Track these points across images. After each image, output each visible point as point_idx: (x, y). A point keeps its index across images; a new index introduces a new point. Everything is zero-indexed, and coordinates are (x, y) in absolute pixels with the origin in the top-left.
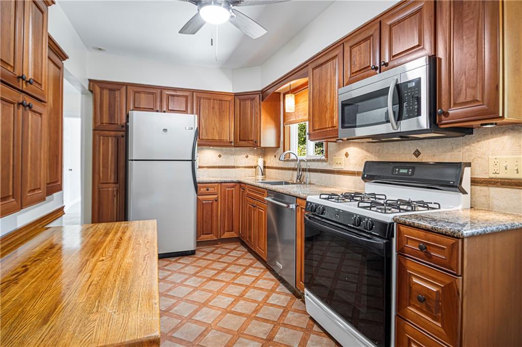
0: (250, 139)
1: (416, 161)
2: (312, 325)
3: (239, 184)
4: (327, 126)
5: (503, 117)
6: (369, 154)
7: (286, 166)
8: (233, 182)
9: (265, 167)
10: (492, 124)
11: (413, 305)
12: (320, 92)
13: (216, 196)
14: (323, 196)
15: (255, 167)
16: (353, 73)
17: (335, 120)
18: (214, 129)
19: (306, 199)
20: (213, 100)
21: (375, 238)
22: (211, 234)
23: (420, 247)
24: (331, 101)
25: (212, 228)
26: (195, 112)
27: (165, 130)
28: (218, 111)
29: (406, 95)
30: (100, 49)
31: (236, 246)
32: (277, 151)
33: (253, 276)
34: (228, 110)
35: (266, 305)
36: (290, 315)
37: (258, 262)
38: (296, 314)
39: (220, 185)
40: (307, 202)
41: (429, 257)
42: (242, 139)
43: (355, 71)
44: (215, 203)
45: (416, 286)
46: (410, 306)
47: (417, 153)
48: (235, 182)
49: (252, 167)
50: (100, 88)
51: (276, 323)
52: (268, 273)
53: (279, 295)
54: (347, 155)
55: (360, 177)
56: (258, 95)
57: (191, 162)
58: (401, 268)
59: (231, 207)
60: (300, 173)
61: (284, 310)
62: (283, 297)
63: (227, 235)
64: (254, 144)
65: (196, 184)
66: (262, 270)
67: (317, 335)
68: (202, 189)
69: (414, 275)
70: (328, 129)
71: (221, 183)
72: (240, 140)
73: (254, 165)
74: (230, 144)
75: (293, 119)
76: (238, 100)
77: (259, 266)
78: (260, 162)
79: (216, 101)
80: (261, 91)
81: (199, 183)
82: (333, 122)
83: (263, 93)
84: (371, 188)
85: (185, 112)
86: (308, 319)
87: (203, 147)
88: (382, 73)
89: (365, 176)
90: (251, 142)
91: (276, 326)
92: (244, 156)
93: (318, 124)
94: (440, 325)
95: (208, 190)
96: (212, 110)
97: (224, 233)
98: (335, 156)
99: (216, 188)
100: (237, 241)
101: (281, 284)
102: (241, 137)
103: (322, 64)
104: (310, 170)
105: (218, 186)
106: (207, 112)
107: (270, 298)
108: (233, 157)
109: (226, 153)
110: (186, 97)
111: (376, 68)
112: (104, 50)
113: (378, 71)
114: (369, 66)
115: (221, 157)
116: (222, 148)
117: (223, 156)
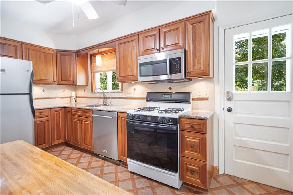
0: (69, 80)
1: (170, 92)
2: (133, 176)
3: (64, 109)
5: (209, 75)
6: (147, 89)
7: (94, 96)
8: (60, 107)
9: (76, 97)
10: (202, 78)
11: (188, 150)
12: (124, 57)
13: (48, 118)
14: (135, 110)
15: (70, 97)
16: (144, 50)
17: (134, 72)
18: (41, 72)
19: (126, 113)
20: (40, 52)
21: (171, 125)
22: (44, 144)
23: (191, 126)
24: (131, 62)
25: (45, 140)
26: (24, 58)
27: (3, 70)
28: (44, 60)
29: (174, 64)
31: (63, 148)
32: (86, 88)
33: (87, 162)
34: (52, 60)
35: (104, 175)
36: (120, 175)
37: (84, 153)
38: (123, 173)
39: (50, 110)
40: (128, 114)
41: (194, 129)
42: (63, 80)
43: (146, 49)
44: (47, 122)
45: (189, 142)
46: (186, 150)
47: (170, 89)
48: (61, 107)
49: (67, 97)
51: (115, 182)
52: (94, 158)
53: (108, 167)
54: (135, 89)
55: (146, 100)
56: (74, 54)
57: (29, 95)
58: (182, 136)
59: (59, 124)
60: (106, 100)
61: (115, 174)
62: (111, 167)
63: (56, 142)
64: (72, 83)
65: (33, 111)
66: (90, 157)
67: (138, 179)
68: (37, 114)
69: (188, 138)
70: (130, 76)
71: (51, 109)
72: (61, 80)
73: (68, 96)
74: (54, 83)
75: (98, 70)
76: (59, 54)
77: (86, 155)
78: (73, 94)
79: (42, 53)
80: (76, 51)
81: (35, 110)
82: (133, 73)
83: (78, 53)
84: (151, 104)
85: (16, 57)
86: (129, 173)
88: (160, 53)
89: (148, 99)
90: (70, 82)
91: (116, 183)
92: (62, 91)
93: (123, 74)
94: (199, 154)
95: (41, 114)
96: (39, 59)
97: (54, 142)
98: (127, 90)
99: (47, 112)
100: (63, 145)
101: (105, 161)
102: (62, 78)
103: (125, 43)
104: (112, 98)
105: (49, 111)
106: (35, 59)
107: (104, 170)
108: (54, 91)
109: (49, 89)
110: (16, 47)
111: (158, 50)
113: (158, 51)
114: (154, 48)
115: (45, 92)
116: (46, 85)
117: (46, 91)
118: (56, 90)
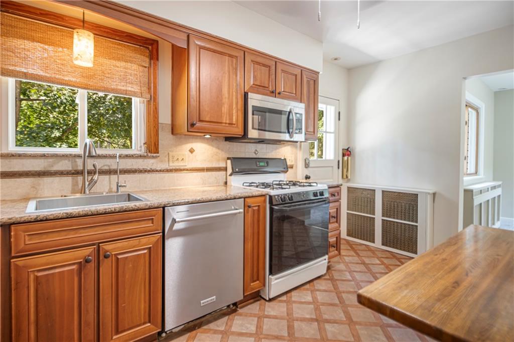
4: (224, 122)
16: (255, 85)
17: (234, 117)
19: (264, 195)
24: (229, 97)
47: (256, 152)
54: (192, 151)
70: (226, 123)
82: (232, 119)
89: (237, 170)
93: (209, 116)
98: (172, 152)
103: (214, 51)
113: (274, 95)
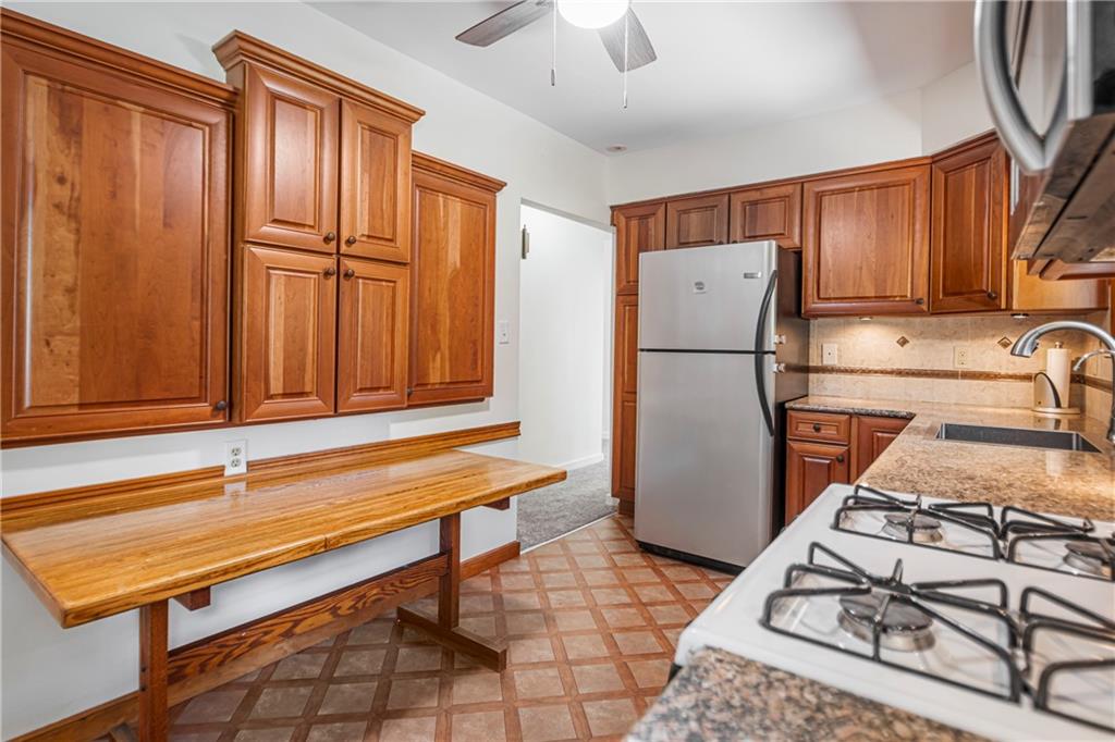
0: (976, 288)
13: (841, 450)
15: (1035, 378)
27: (699, 285)
28: (873, 219)
30: (619, 148)
39: (854, 420)
42: (950, 289)
49: (1028, 378)
50: (627, 218)
57: (753, 356)
64: (987, 304)
68: (802, 427)
71: (857, 415)
72: (945, 294)
73: (1033, 371)
74: (917, 308)
76: (940, 173)
79: (867, 193)
85: (784, 236)
87: (851, 319)
90: (977, 297)
95: (817, 430)
99: (841, 427)
102: (948, 282)
108: (949, 345)
109: (922, 333)
110: (787, 200)
112: (625, 149)
115: (907, 346)
116: (911, 319)
117: (912, 342)
118: (959, 339)
